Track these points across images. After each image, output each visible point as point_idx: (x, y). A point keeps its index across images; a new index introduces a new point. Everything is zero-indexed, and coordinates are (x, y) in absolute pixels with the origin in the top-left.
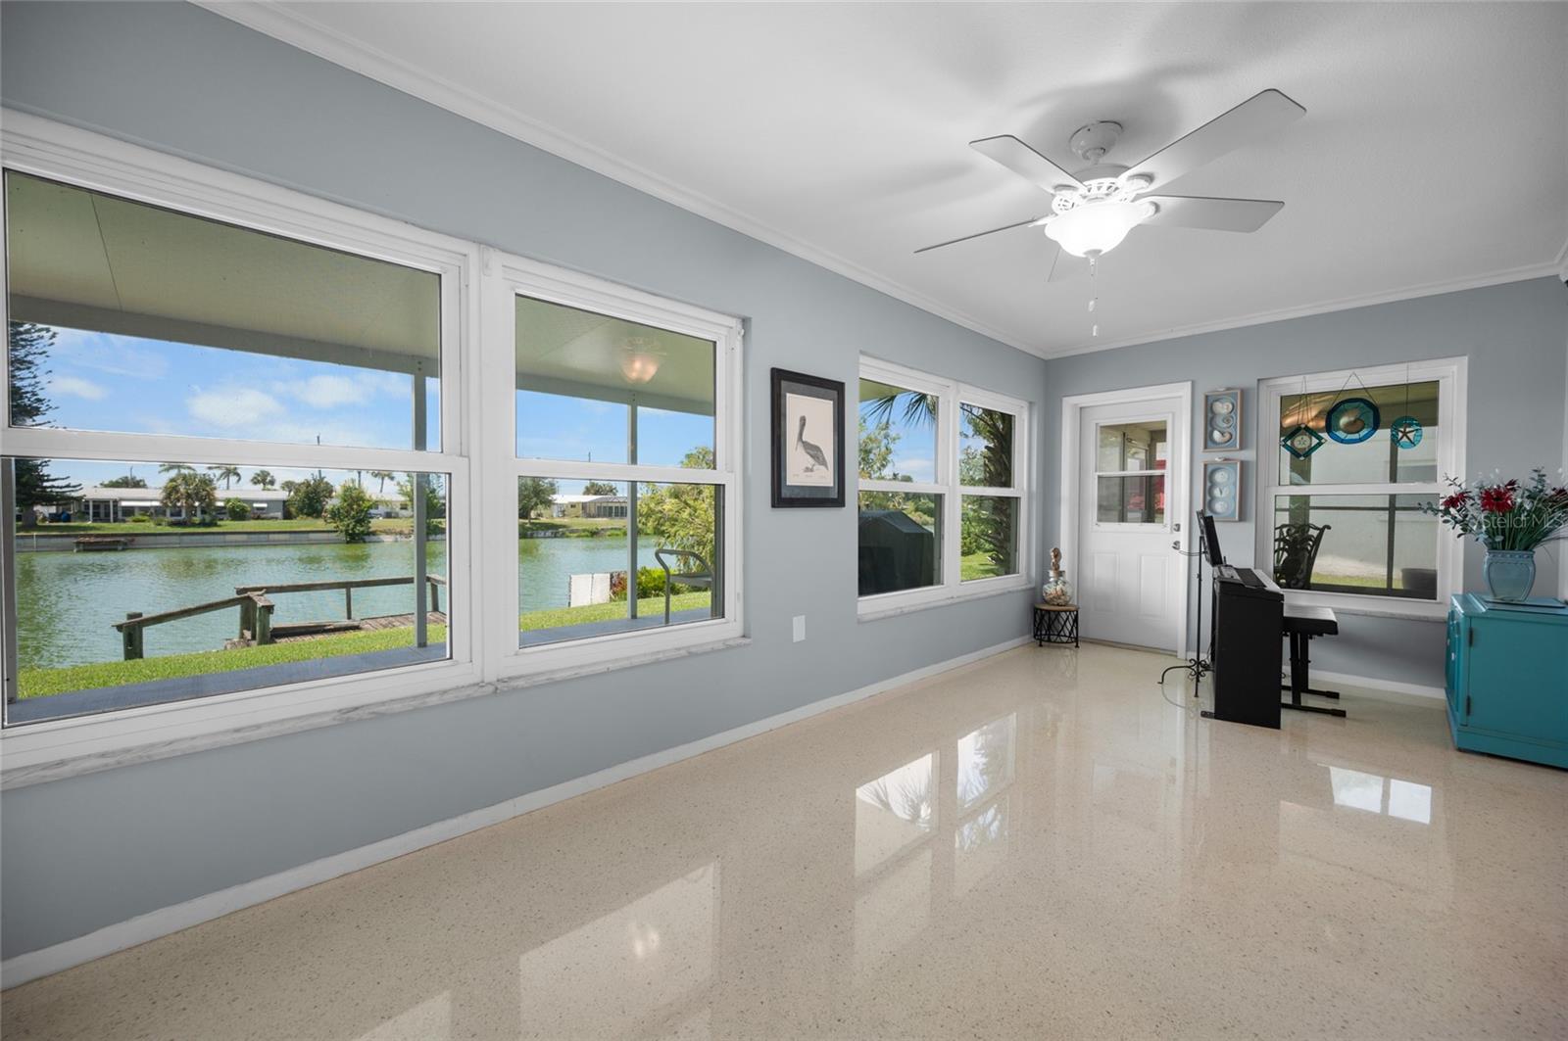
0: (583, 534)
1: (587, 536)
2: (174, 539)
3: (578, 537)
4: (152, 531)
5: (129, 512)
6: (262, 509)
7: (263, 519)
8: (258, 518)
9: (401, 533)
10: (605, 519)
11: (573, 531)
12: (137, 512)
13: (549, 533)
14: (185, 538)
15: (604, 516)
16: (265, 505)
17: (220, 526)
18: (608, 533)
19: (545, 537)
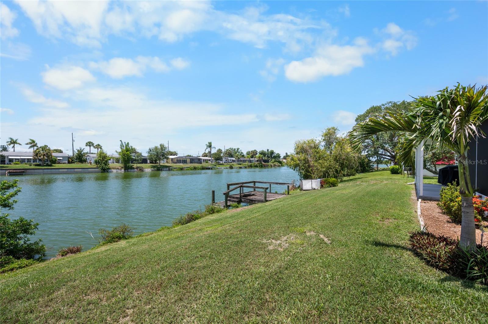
0: (178, 169)
1: (179, 170)
2: (41, 171)
3: (177, 170)
4: (28, 168)
5: (11, 161)
6: (60, 160)
7: (61, 163)
8: (59, 163)
9: (118, 169)
10: (182, 164)
11: (175, 168)
12: (14, 161)
13: (167, 169)
14: (44, 170)
15: (181, 163)
16: (62, 158)
17: (53, 166)
18: (186, 169)
19: (166, 170)
